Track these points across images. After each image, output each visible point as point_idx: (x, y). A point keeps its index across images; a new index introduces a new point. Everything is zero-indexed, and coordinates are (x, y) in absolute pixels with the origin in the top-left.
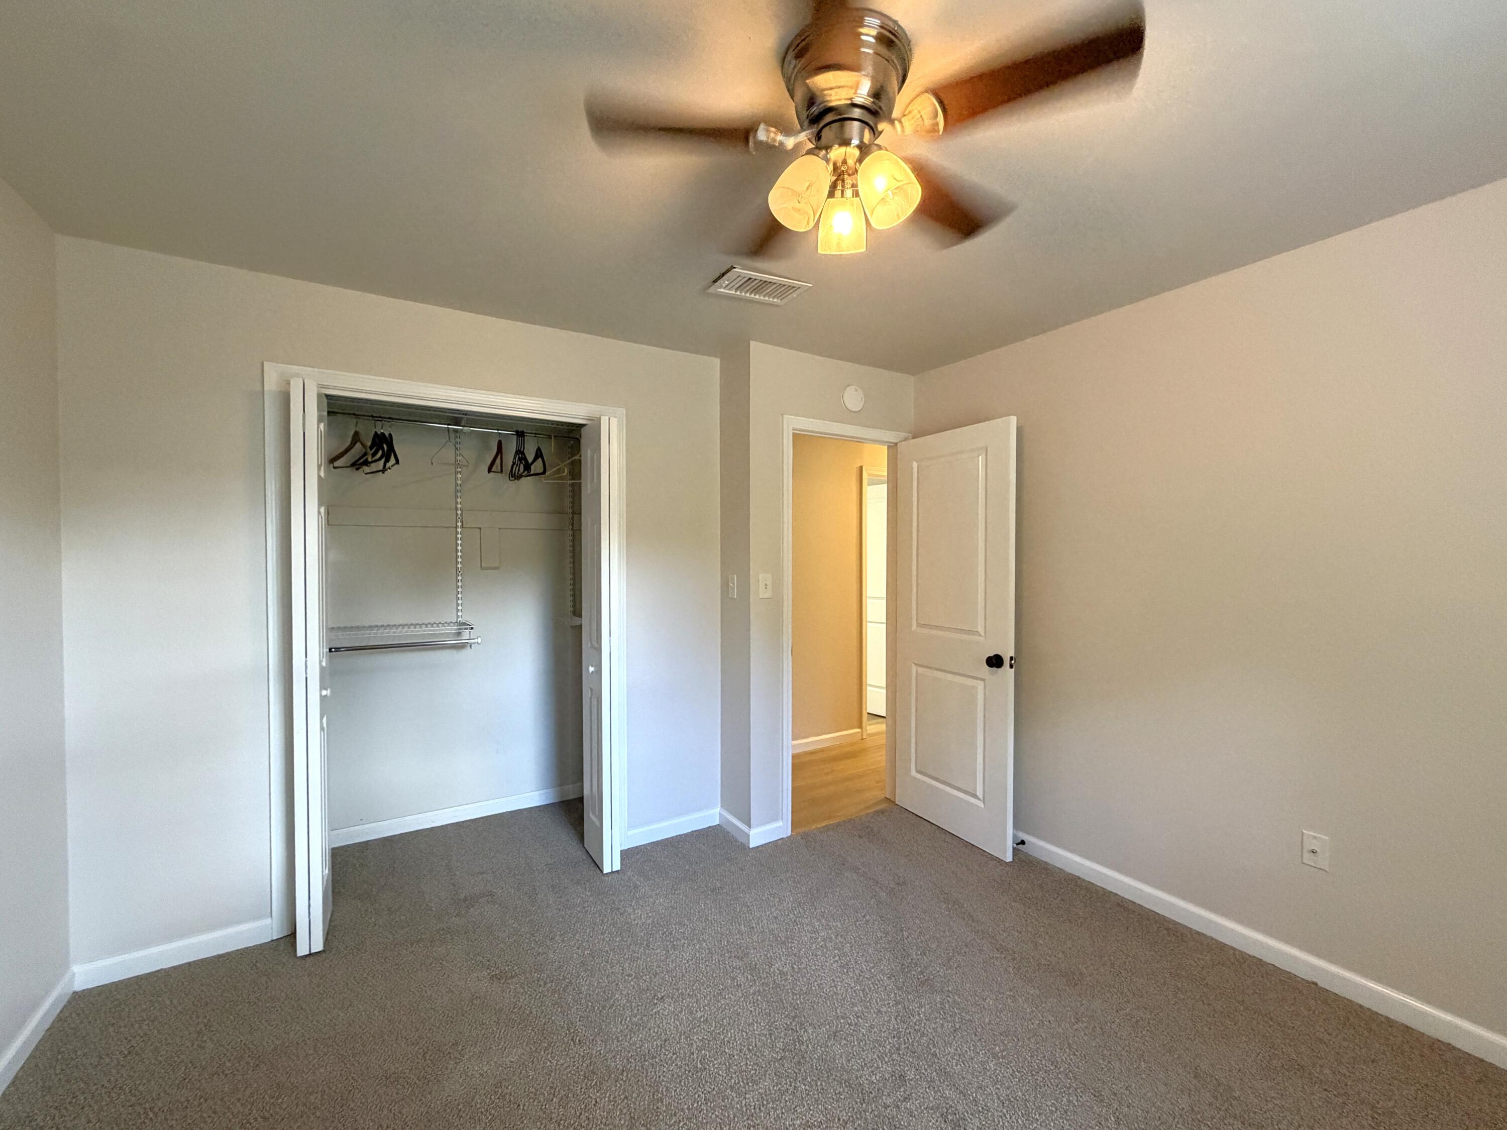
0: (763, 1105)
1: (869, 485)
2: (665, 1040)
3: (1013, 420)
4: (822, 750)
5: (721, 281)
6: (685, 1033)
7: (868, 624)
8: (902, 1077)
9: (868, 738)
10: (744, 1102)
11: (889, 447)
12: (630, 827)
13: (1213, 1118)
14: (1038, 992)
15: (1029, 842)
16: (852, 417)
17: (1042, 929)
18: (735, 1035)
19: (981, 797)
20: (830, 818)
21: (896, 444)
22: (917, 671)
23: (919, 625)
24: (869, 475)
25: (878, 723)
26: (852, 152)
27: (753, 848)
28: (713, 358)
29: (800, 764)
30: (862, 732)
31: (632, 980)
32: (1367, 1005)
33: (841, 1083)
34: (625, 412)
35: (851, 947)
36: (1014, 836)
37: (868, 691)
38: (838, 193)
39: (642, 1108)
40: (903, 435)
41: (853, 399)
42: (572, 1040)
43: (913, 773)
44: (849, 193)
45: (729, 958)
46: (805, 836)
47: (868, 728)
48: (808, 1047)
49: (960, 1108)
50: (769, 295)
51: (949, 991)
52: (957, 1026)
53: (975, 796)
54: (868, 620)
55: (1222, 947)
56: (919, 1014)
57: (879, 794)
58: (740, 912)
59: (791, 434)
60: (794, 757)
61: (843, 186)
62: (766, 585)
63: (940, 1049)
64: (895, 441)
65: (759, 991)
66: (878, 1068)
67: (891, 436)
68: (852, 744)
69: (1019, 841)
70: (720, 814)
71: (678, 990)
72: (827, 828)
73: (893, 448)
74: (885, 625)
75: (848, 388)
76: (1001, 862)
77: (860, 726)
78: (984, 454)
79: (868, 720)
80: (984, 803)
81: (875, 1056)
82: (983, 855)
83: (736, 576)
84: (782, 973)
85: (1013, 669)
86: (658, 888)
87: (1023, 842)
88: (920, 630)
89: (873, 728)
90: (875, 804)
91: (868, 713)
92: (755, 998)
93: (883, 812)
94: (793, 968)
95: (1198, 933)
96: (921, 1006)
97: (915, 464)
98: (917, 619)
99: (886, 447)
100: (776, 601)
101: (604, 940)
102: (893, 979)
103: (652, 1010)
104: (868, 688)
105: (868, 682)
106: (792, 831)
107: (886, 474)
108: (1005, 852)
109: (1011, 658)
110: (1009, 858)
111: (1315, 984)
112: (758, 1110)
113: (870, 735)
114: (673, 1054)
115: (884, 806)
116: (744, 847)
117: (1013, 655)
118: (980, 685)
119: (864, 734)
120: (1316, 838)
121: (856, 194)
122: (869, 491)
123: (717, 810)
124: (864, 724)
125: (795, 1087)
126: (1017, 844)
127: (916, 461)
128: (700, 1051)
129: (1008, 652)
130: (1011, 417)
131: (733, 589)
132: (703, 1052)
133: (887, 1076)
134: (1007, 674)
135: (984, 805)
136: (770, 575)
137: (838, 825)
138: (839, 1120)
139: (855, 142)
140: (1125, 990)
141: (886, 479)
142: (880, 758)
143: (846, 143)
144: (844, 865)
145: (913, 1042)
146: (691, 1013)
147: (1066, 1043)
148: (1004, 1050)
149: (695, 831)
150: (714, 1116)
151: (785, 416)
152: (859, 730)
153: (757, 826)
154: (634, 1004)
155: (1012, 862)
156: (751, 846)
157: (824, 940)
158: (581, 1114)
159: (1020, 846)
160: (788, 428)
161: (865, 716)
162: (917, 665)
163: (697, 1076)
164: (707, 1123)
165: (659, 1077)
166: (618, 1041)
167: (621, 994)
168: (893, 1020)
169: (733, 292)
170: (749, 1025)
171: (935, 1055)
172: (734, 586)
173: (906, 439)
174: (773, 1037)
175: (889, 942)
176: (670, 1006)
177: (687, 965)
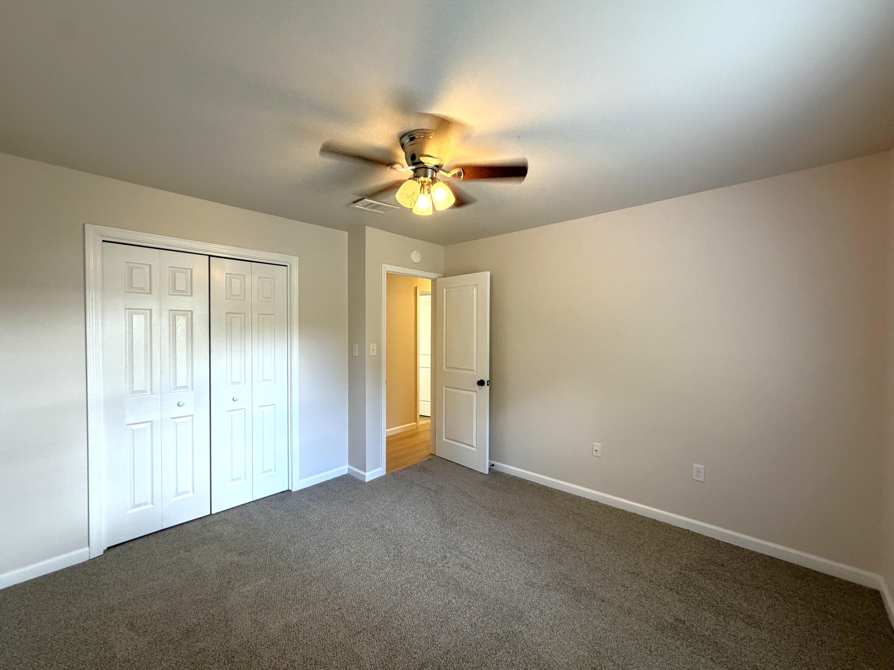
0: (388, 576)
1: (420, 295)
2: (338, 563)
3: (488, 273)
4: (396, 435)
5: (358, 203)
6: (347, 558)
7: (420, 368)
8: (445, 557)
9: (420, 427)
10: (379, 577)
11: (432, 280)
12: (301, 478)
13: (557, 548)
14: (498, 519)
15: (496, 465)
16: (415, 266)
17: (500, 497)
18: (371, 555)
19: (475, 447)
20: (404, 465)
21: (436, 279)
22: (446, 390)
23: (447, 367)
24: (420, 291)
25: (424, 419)
26: (428, 179)
27: (367, 482)
28: (345, 232)
29: (390, 440)
30: (417, 424)
31: (316, 543)
32: (612, 506)
33: (420, 563)
34: (298, 259)
35: (420, 515)
36: (489, 463)
37: (420, 404)
38: (422, 192)
39: (333, 587)
40: (439, 275)
41: (415, 257)
42: (292, 570)
43: (444, 439)
44: (426, 192)
45: (363, 528)
46: (392, 474)
47: (420, 422)
48: (404, 553)
49: (468, 562)
50: (379, 210)
51: (463, 525)
52: (466, 536)
53: (472, 446)
54: (420, 366)
55: (567, 494)
56: (451, 535)
57: (427, 452)
58: (365, 509)
59: (386, 273)
60: (387, 437)
61: (424, 190)
62: (373, 349)
63: (460, 545)
64: (435, 278)
65: (379, 538)
66: (435, 555)
67: (433, 275)
68: (412, 430)
69: (492, 465)
70: (348, 469)
71: (340, 543)
72: (404, 469)
73: (434, 281)
74: (430, 369)
75: (414, 251)
76: (484, 475)
77: (416, 421)
78: (476, 288)
79: (420, 418)
80: (476, 448)
81: (434, 552)
82: (476, 473)
83: (357, 345)
84: (389, 530)
85: (489, 386)
86: (321, 505)
87: (493, 465)
88: (447, 370)
89: (422, 422)
90: (427, 457)
91: (420, 415)
92: (378, 540)
93: (430, 460)
94: (394, 527)
95: (559, 491)
96: (451, 532)
97: (445, 290)
98: (446, 365)
99: (430, 280)
100: (378, 358)
101: (297, 530)
102: (439, 524)
103: (329, 553)
104: (420, 402)
105: (420, 399)
106: (386, 472)
107: (430, 291)
108: (485, 470)
109: (488, 381)
110: (487, 472)
111: (597, 502)
112: (385, 578)
113: (420, 425)
114: (343, 567)
115: (430, 457)
116: (363, 483)
117: (489, 380)
118: (474, 394)
119: (418, 425)
120: (597, 446)
121: (429, 193)
122: (420, 299)
123: (347, 466)
124: (418, 421)
125: (400, 568)
126: (491, 466)
127: (446, 288)
128: (356, 563)
129: (486, 378)
130: (488, 272)
131: (356, 351)
132: (357, 563)
133: (439, 557)
134: (486, 388)
135: (477, 450)
136: (375, 344)
137: (409, 467)
138: (420, 575)
139: (429, 176)
140: (531, 514)
141: (431, 293)
142: (428, 436)
143: (426, 176)
144: (413, 484)
145: (449, 545)
146: (349, 551)
147: (508, 534)
148: (485, 541)
149: (335, 478)
150: (366, 584)
151: (383, 264)
152: (415, 423)
153: (370, 470)
154: (319, 552)
155: (488, 474)
156: (366, 481)
157: (407, 514)
158: (304, 595)
159: (492, 467)
160: (384, 270)
161: (418, 416)
162: (445, 387)
163: (356, 572)
164: (364, 586)
165: (338, 576)
166: (315, 567)
167: (312, 549)
168: (440, 538)
169: (362, 208)
170: (377, 551)
171: (458, 547)
172: (356, 350)
173: (440, 277)
174: (388, 553)
175: (436, 511)
176: (338, 550)
177: (343, 534)
